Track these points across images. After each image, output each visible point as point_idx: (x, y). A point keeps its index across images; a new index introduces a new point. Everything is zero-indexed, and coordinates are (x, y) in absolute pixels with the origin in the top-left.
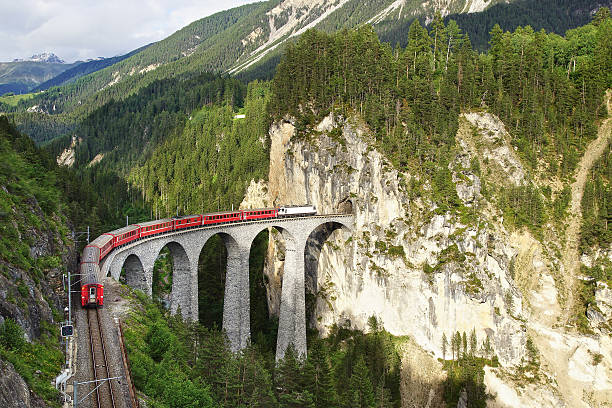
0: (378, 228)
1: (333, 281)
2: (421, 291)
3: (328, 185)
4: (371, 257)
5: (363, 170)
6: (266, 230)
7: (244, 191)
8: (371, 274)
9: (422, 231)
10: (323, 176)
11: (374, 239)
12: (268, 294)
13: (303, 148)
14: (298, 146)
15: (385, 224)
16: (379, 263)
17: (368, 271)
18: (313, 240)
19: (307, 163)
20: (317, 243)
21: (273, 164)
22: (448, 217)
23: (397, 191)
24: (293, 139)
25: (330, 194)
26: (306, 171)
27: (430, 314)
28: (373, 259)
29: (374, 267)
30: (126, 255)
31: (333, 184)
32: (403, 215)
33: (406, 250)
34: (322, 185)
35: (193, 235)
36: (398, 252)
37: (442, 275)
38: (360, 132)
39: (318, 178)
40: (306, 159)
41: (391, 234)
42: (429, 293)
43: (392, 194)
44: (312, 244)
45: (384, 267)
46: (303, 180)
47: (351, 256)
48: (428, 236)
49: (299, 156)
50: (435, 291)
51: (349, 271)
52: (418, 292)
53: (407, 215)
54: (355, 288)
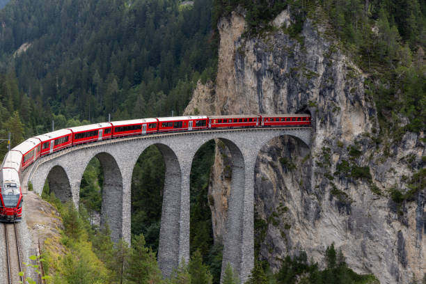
0: (341, 146)
1: (287, 205)
2: (389, 222)
3: (284, 92)
4: (331, 178)
5: (325, 75)
6: (212, 142)
7: (189, 93)
8: (331, 199)
9: (392, 151)
10: (278, 81)
11: (335, 158)
12: (213, 218)
13: (256, 46)
14: (250, 45)
15: (348, 140)
16: (340, 187)
17: (327, 196)
18: (265, 156)
19: (260, 65)
20: (270, 159)
21: (221, 65)
22: (422, 135)
23: (363, 102)
24: (245, 35)
25: (285, 103)
26: (259, 75)
27: (399, 250)
28: (334, 181)
29: (335, 192)
30: (51, 166)
31: (290, 92)
32: (370, 131)
33: (372, 173)
34: (277, 92)
35: (127, 145)
36: (363, 175)
37: (414, 206)
38: (321, 29)
39: (272, 84)
40: (259, 60)
41: (355, 152)
42: (397, 225)
43: (356, 104)
44: (263, 161)
45: (346, 192)
46: (255, 85)
47: (309, 177)
48: (399, 156)
49: (251, 57)
50: (405, 224)
51: (305, 194)
52: (385, 224)
53: (374, 131)
54: (312, 215)
